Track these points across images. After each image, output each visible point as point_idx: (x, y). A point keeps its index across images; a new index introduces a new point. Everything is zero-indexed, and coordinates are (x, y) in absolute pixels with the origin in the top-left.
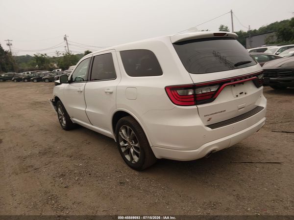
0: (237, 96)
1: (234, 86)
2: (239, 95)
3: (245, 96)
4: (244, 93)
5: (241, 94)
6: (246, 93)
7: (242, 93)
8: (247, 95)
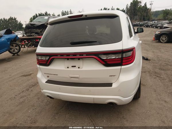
0: (68, 67)
2: (70, 67)
3: (77, 69)
5: (72, 66)
7: (75, 66)
8: (79, 69)
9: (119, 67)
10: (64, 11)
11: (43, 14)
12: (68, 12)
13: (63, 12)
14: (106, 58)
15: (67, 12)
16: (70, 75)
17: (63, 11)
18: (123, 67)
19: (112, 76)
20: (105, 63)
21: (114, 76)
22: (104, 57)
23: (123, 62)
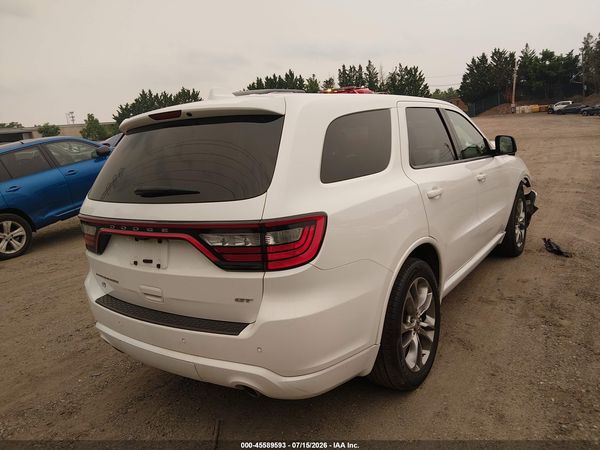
0: (136, 263)
1: (137, 240)
2: (140, 261)
3: (155, 270)
4: (155, 264)
5: (145, 261)
6: (159, 266)
7: (151, 261)
8: (160, 271)
9: (258, 275)
10: (348, 68)
11: (280, 78)
12: (360, 68)
13: (344, 70)
14: (221, 244)
15: (357, 69)
16: (143, 287)
17: (344, 66)
18: (269, 275)
19: (242, 300)
20: (218, 260)
21: (248, 301)
22: (215, 241)
23: (269, 259)
